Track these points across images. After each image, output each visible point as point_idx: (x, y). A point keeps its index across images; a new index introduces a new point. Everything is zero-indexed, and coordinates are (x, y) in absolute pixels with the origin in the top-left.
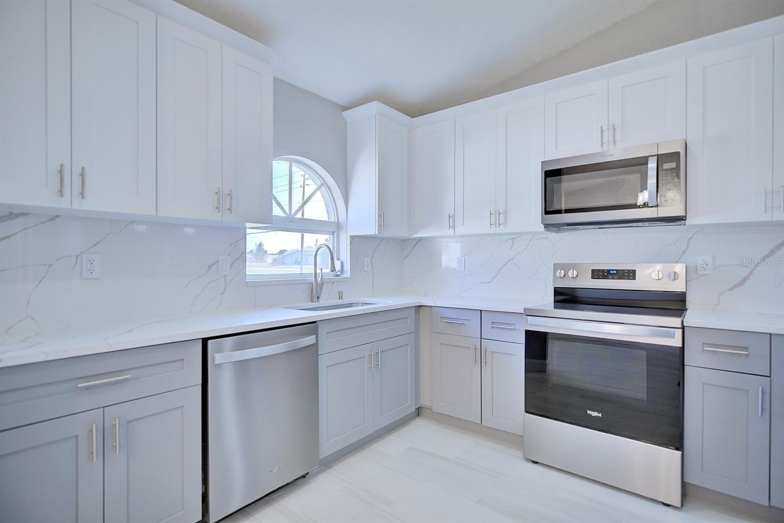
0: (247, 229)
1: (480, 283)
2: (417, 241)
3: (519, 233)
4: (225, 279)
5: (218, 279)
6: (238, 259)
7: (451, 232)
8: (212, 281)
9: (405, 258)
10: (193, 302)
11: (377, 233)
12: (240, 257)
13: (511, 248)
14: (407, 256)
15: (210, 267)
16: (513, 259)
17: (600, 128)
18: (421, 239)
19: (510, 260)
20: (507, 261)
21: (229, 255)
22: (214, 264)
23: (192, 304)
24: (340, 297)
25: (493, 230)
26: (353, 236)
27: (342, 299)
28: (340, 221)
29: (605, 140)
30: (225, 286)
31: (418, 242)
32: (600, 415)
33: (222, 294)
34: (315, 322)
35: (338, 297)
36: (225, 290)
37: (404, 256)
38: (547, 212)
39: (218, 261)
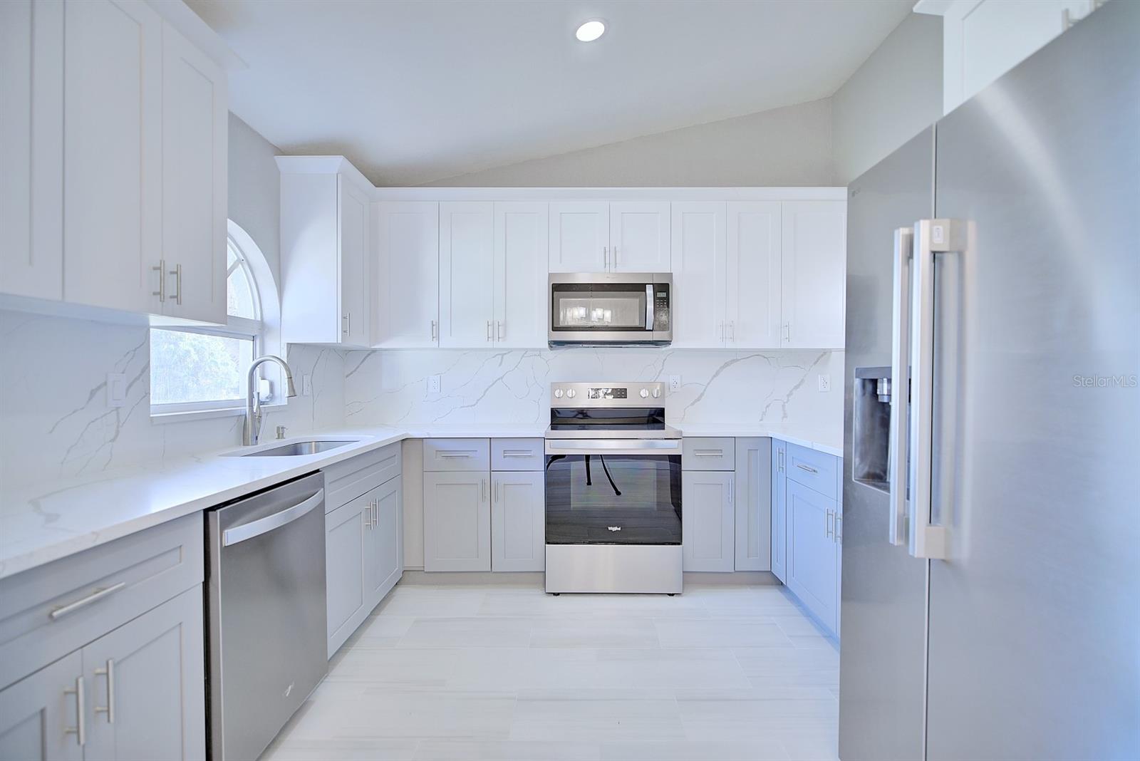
0: (151, 329)
1: (462, 407)
2: (368, 352)
3: (509, 349)
4: (118, 413)
5: (105, 415)
6: (137, 379)
7: (435, 344)
8: (96, 419)
9: (347, 376)
10: (65, 459)
11: (340, 341)
12: (140, 375)
13: (500, 364)
14: (351, 373)
15: (93, 393)
16: (502, 378)
17: (603, 250)
18: (374, 351)
19: (499, 379)
20: (495, 380)
21: (123, 373)
22: (99, 388)
23: (62, 463)
24: (280, 436)
25: (489, 345)
26: (291, 344)
27: (283, 438)
28: (265, 320)
29: (607, 262)
30: (118, 427)
31: (369, 355)
32: (619, 529)
33: (113, 440)
34: (318, 471)
35: (277, 434)
36: (118, 432)
37: (346, 374)
38: (554, 329)
39: (105, 383)
